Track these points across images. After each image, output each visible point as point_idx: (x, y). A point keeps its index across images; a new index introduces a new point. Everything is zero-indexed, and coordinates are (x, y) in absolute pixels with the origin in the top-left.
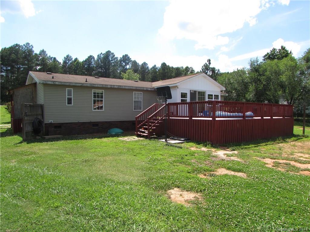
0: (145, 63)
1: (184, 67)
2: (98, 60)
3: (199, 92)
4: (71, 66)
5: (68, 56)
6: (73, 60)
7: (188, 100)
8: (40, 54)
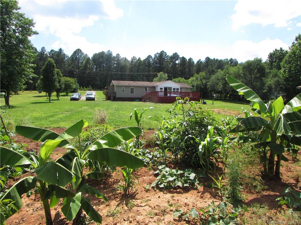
0: (190, 58)
1: (229, 59)
2: (155, 58)
3: (168, 88)
4: (136, 64)
5: (134, 57)
6: (137, 59)
7: (163, 90)
8: (116, 57)
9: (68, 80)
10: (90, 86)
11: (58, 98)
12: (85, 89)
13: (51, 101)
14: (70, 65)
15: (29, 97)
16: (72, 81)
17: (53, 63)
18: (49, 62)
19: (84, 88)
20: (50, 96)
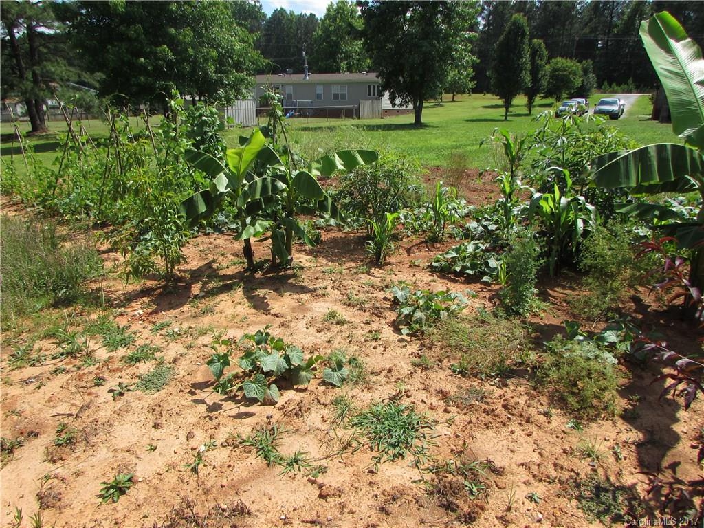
9: (565, 65)
10: (630, 81)
11: (530, 110)
12: (616, 88)
13: (508, 118)
14: (586, 25)
15: (474, 108)
16: (574, 68)
17: (523, 26)
18: (515, 23)
19: (614, 85)
20: (508, 105)
